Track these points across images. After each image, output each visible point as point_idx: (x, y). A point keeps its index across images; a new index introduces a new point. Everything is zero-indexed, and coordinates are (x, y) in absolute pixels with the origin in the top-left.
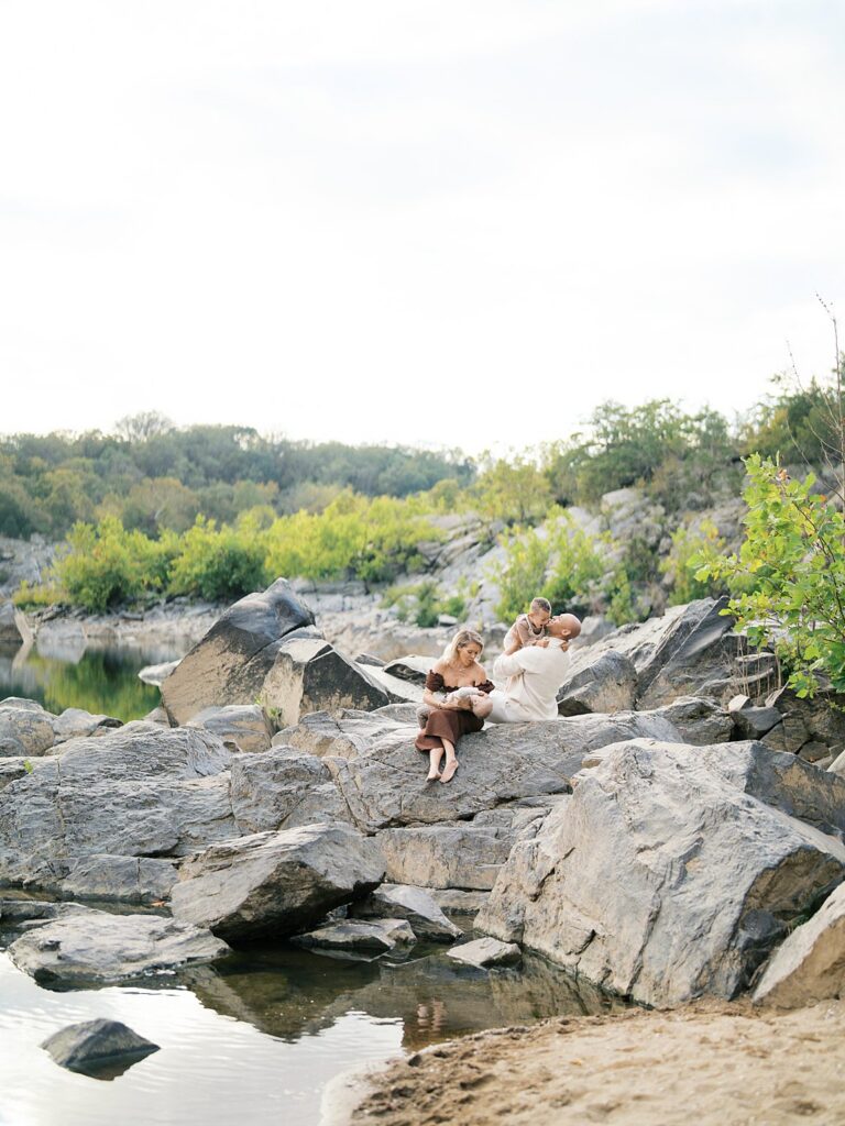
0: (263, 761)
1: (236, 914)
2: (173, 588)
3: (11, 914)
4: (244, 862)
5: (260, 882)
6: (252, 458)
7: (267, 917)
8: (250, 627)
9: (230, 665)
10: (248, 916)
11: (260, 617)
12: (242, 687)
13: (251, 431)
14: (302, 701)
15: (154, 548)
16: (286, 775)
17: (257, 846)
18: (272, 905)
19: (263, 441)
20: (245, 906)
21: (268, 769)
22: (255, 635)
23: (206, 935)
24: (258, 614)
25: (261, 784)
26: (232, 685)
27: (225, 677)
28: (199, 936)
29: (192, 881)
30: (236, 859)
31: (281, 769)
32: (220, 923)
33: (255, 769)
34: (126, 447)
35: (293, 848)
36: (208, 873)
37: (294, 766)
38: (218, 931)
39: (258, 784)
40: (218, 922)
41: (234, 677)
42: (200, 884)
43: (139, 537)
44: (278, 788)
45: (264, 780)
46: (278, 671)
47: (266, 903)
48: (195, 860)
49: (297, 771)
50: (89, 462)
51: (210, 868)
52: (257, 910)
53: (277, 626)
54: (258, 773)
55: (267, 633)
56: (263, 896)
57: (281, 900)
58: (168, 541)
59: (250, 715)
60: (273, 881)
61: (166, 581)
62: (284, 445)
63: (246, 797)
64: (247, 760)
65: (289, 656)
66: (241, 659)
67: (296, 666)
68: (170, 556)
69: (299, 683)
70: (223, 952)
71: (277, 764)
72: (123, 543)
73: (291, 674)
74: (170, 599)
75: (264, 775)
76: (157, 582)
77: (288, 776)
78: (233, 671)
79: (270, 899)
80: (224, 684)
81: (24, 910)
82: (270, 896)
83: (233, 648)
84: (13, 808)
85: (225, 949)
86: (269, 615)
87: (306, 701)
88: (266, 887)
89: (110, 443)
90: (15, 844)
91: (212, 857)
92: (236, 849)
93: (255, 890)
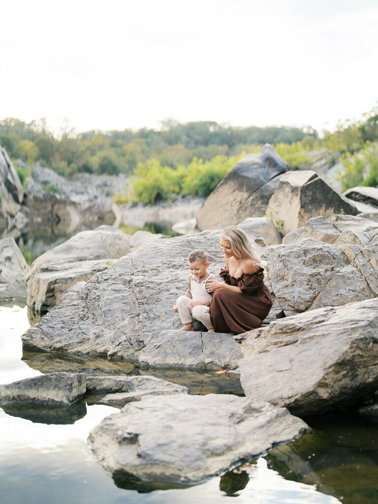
0: (294, 250)
1: (314, 392)
2: (185, 192)
3: (94, 388)
4: (311, 338)
5: (335, 359)
6: (216, 135)
7: (341, 393)
8: (250, 175)
9: (239, 199)
10: (324, 394)
11: (256, 168)
12: (247, 212)
13: (214, 124)
14: (300, 213)
15: (174, 174)
16: (314, 260)
17: (320, 322)
18: (346, 381)
19: (220, 127)
20: (321, 385)
21: (299, 256)
22: (254, 180)
23: (284, 415)
24: (255, 166)
25: (295, 268)
26: (241, 212)
27: (236, 207)
28: (277, 416)
29: (259, 356)
30: (300, 336)
31: (309, 256)
32: (296, 400)
33: (289, 256)
34: (159, 133)
35: (362, 324)
36: (273, 349)
37: (320, 252)
38: (295, 408)
39: (292, 268)
40: (293, 400)
41: (242, 207)
42: (267, 359)
43: (168, 170)
44: (309, 271)
45: (297, 265)
46: (279, 195)
47: (340, 380)
48: (259, 335)
49: (323, 256)
50: (143, 141)
51: (276, 344)
52: (333, 387)
53: (268, 174)
54: (291, 259)
55: (262, 178)
56: (337, 373)
57: (354, 376)
58: (181, 170)
59: (264, 224)
60: (348, 358)
61: (181, 188)
62: (230, 129)
63: (283, 278)
64: (280, 250)
65: (288, 183)
66: (246, 195)
67: (294, 190)
68: (182, 177)
69: (297, 202)
70: (303, 432)
71: (306, 252)
72: (161, 172)
73: (290, 195)
74: (183, 197)
75: (296, 261)
76: (177, 189)
77: (316, 261)
78: (241, 203)
79: (344, 376)
80: (235, 212)
81: (106, 384)
82: (345, 372)
83: (240, 188)
84: (98, 293)
85: (305, 430)
86: (261, 167)
87: (302, 213)
88: (341, 365)
89: (152, 131)
90: (100, 322)
91: (276, 334)
92: (301, 325)
93: (330, 367)
